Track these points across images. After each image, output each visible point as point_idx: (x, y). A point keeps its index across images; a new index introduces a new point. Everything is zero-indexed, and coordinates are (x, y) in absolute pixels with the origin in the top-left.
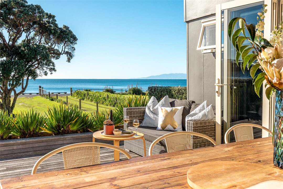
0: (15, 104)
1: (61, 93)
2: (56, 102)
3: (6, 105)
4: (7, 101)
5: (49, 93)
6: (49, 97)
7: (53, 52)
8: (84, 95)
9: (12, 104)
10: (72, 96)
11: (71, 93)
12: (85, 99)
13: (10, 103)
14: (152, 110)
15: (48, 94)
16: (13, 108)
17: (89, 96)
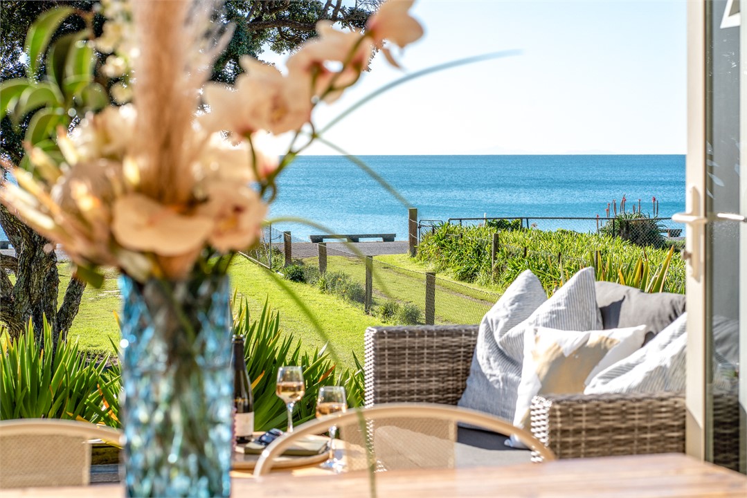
0: (80, 295)
1: (361, 240)
2: (317, 289)
3: (30, 300)
4: (35, 280)
5: (287, 237)
6: (284, 263)
7: (287, 13)
8: (479, 251)
9: (68, 294)
10: (414, 253)
11: (413, 241)
12: (481, 276)
13: (55, 291)
14: (498, 340)
15: (283, 242)
16: (67, 315)
17: (499, 255)
